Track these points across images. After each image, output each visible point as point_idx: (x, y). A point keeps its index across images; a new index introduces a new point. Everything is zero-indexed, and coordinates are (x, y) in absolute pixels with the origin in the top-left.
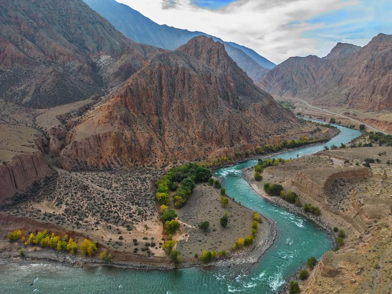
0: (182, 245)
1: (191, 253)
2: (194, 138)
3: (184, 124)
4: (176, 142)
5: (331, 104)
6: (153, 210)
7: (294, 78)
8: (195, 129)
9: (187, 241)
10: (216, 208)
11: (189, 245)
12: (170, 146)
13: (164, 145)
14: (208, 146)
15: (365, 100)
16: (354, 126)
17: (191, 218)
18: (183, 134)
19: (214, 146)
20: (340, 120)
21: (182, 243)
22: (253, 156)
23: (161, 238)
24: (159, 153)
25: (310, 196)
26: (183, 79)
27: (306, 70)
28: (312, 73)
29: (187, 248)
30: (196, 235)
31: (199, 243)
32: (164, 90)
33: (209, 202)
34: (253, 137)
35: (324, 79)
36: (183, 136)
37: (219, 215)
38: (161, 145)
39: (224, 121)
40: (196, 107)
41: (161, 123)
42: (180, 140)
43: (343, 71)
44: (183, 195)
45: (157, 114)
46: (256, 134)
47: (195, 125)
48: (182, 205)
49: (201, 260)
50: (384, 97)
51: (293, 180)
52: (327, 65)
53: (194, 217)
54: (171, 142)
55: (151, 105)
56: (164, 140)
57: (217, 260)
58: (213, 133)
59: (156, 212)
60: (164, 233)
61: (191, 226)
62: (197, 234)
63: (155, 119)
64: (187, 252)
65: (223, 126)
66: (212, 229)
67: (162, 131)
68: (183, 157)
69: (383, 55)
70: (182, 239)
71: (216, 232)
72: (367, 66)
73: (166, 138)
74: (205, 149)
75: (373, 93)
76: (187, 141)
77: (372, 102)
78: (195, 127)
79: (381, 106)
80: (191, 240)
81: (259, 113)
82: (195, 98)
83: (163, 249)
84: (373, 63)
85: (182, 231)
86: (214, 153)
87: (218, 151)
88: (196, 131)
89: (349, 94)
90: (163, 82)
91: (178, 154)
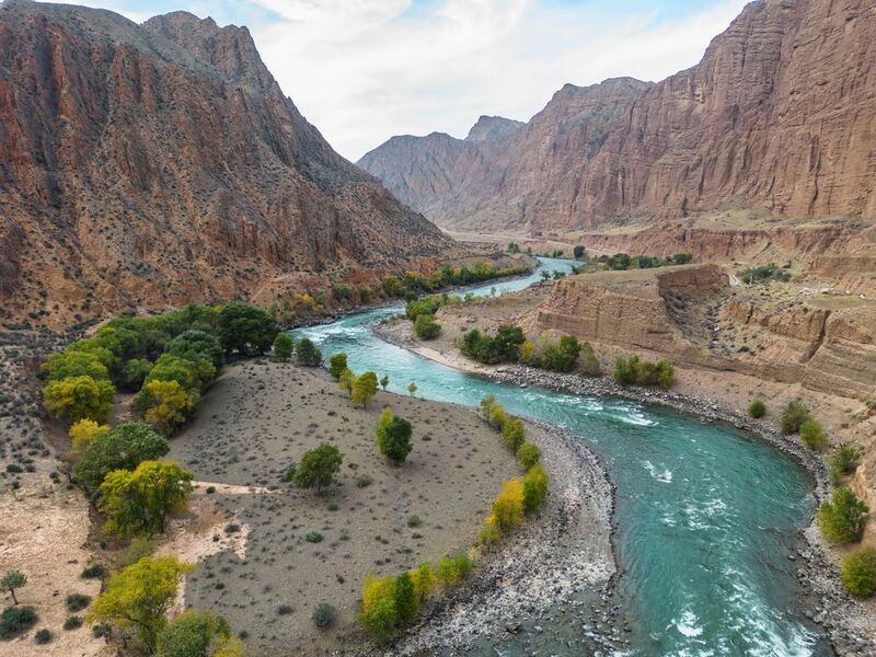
0: (221, 578)
1: (284, 611)
2: (193, 240)
3: (153, 200)
4: (127, 248)
5: (494, 226)
6: (26, 451)
7: (407, 180)
8: (192, 216)
9: (241, 553)
10: (331, 414)
11: (263, 570)
12: (101, 263)
13: (74, 258)
14: (243, 265)
15: (562, 210)
16: (561, 253)
17: (236, 460)
18: (152, 226)
19: (264, 267)
20: (529, 245)
21: (214, 572)
22: (379, 300)
23: (80, 569)
24: (58, 281)
25: (615, 342)
26: (132, 74)
27: (431, 162)
28: (443, 170)
29: (256, 588)
30: (285, 519)
31: (316, 547)
32: (64, 91)
33: (296, 401)
34: (369, 253)
35: (468, 180)
36: (153, 233)
37: (357, 430)
38: (65, 257)
39: (285, 201)
40: (188, 153)
41: (60, 191)
42: (143, 246)
43: (503, 163)
44: (184, 375)
45: (40, 161)
46: (376, 249)
47: (190, 204)
48: (180, 418)
49: (354, 637)
50: (599, 198)
51: (546, 312)
52: (470, 154)
53: (250, 454)
54: (105, 249)
55: (14, 129)
56: (78, 245)
57: (439, 612)
58: (255, 228)
59: (46, 454)
60: (97, 541)
61: (244, 490)
62: (287, 514)
63: (35, 174)
64: (256, 610)
65: (286, 214)
66: (350, 482)
67: (65, 216)
68: (156, 296)
69: (581, 122)
70: (214, 549)
71: (375, 489)
72: (555, 144)
73: (84, 237)
74: (238, 273)
75: (577, 193)
76: (171, 248)
77: (577, 213)
78: (191, 211)
79: (597, 216)
80: (263, 543)
81: (368, 204)
82: (181, 129)
83: (98, 633)
84: (565, 137)
85: (202, 516)
86: (269, 286)
87: (280, 278)
88: (199, 221)
89: (525, 205)
90: (59, 68)
91: (138, 287)
